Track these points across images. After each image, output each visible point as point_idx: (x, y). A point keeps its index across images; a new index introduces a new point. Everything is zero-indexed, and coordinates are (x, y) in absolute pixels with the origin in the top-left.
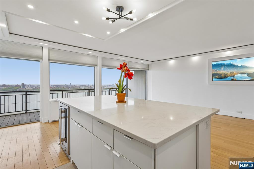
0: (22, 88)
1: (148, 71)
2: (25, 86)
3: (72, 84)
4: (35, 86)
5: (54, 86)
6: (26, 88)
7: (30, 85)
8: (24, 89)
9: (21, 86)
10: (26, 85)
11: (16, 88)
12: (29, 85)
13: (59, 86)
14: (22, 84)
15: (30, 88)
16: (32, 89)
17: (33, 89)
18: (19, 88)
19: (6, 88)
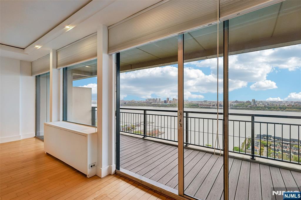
0: (252, 104)
2: (255, 102)
4: (267, 102)
6: (256, 105)
7: (262, 102)
8: (255, 106)
9: (251, 103)
10: (257, 101)
11: (246, 104)
12: (260, 102)
14: (253, 100)
15: (261, 105)
16: (263, 106)
17: (265, 106)
18: (249, 104)
19: (238, 104)
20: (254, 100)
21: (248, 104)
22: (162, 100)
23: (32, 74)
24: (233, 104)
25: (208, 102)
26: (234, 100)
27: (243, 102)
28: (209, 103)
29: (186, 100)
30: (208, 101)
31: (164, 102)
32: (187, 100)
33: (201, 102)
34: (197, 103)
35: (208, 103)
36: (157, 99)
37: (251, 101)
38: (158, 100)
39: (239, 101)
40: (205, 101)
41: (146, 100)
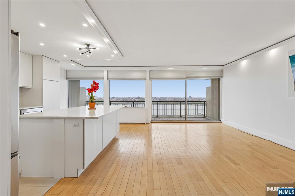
1: (222, 79)
3: (191, 97)
5: (174, 98)
13: (178, 98)
23: (67, 79)
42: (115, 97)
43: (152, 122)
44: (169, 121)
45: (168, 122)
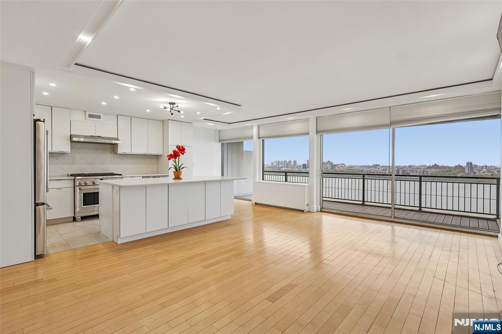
2: (473, 168)
6: (476, 172)
7: (486, 167)
8: (472, 174)
9: (464, 168)
10: (476, 166)
11: (455, 171)
12: (483, 167)
14: (468, 163)
15: (484, 172)
18: (461, 172)
19: (438, 170)
20: (471, 163)
21: (458, 170)
22: (299, 164)
23: (220, 141)
24: (428, 171)
25: (382, 167)
26: (432, 164)
27: (449, 167)
28: (383, 169)
29: (341, 164)
30: (381, 165)
31: (302, 167)
32: (344, 164)
33: (369, 167)
34: (361, 169)
35: (381, 169)
36: (290, 162)
37: (464, 165)
38: (292, 163)
39: (440, 165)
40: (376, 166)
41: (272, 163)
42: (379, 165)
43: (321, 211)
44: (354, 214)
45: (352, 216)
